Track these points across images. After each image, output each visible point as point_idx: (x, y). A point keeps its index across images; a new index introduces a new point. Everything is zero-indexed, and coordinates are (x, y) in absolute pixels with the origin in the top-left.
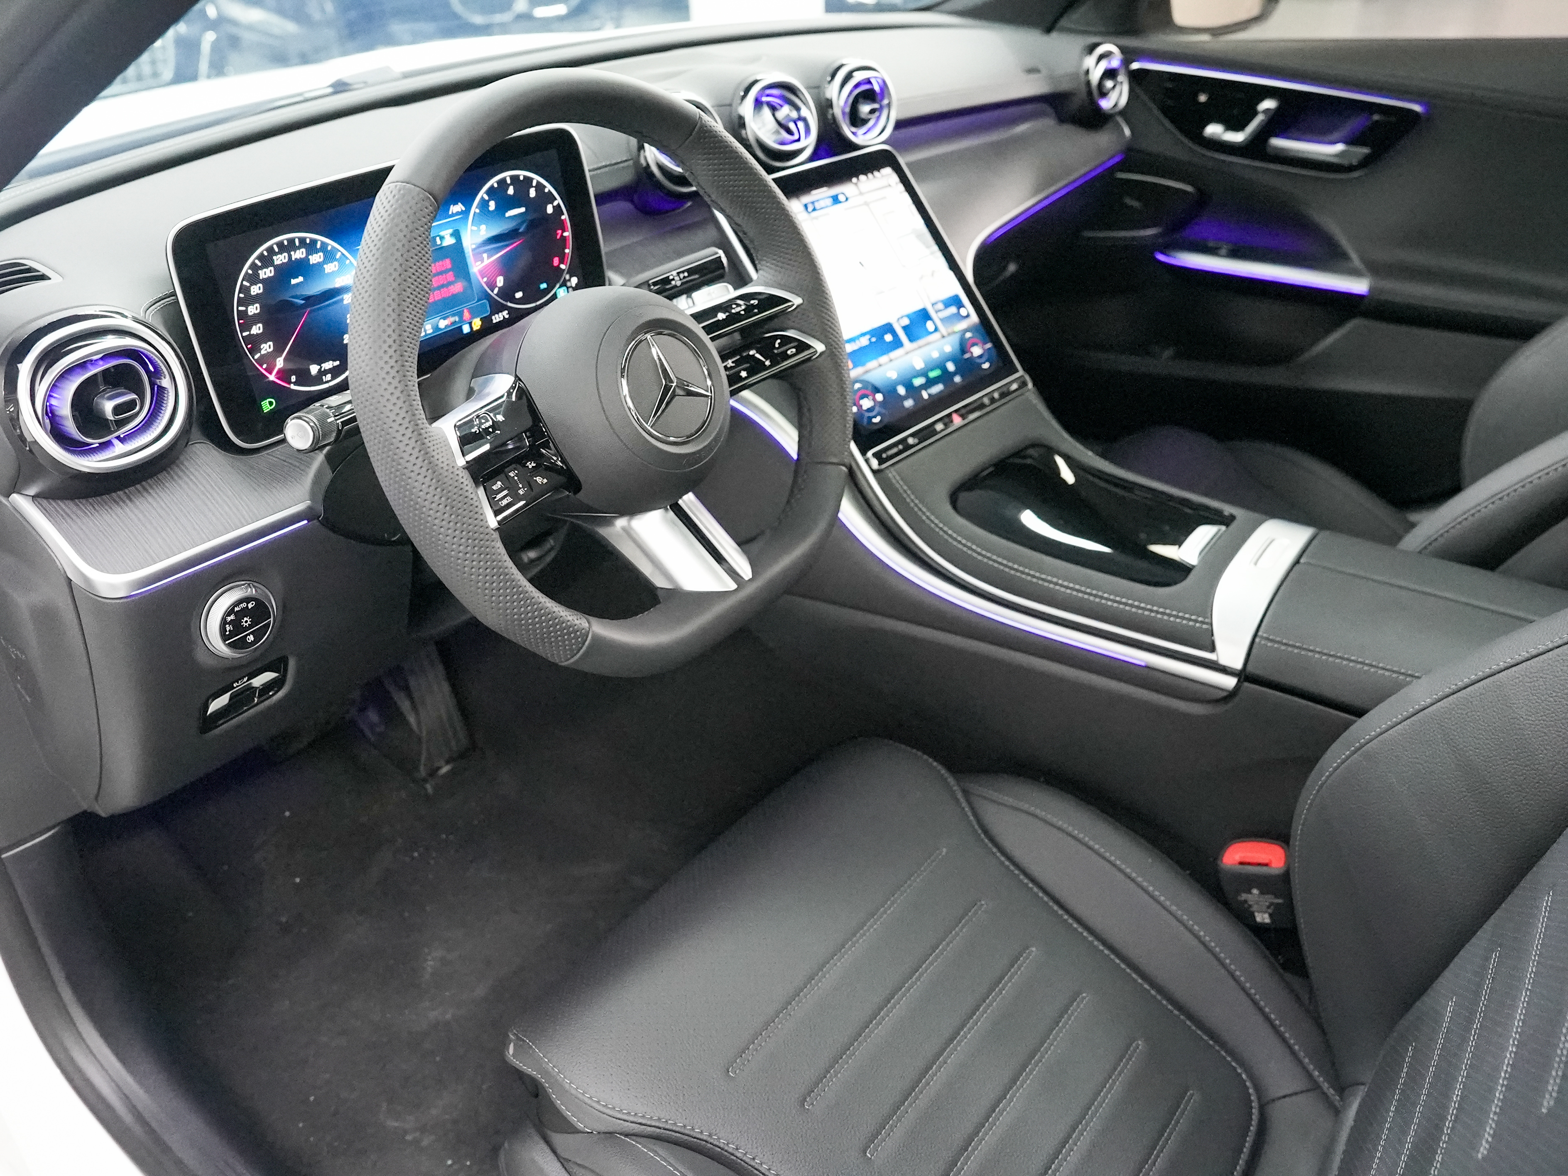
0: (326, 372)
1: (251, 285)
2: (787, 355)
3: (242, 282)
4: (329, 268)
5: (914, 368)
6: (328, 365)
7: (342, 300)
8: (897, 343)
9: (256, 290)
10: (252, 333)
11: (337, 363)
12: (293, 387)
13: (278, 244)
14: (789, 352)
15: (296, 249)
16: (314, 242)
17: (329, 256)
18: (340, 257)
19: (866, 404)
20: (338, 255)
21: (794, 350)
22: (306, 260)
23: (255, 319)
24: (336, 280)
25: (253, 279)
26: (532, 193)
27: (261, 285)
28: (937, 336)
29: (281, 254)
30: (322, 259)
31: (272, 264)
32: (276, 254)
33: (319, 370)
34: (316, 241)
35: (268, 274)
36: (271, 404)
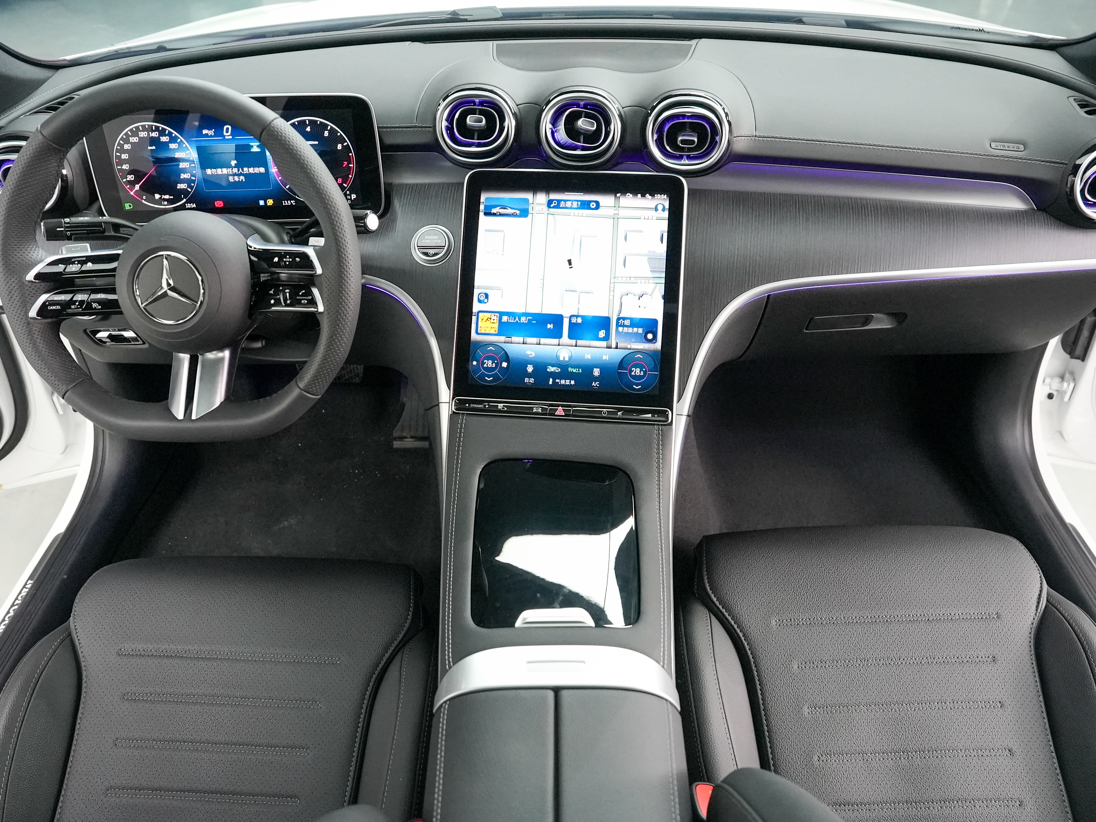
0: (165, 200)
1: (124, 144)
2: (301, 302)
3: (119, 141)
4: (172, 146)
5: (557, 357)
6: (167, 197)
7: (179, 165)
8: (557, 334)
9: (127, 147)
10: (123, 167)
11: (172, 197)
12: (143, 201)
13: (142, 126)
14: (303, 301)
15: (152, 131)
16: (164, 130)
17: (173, 140)
18: (180, 142)
19: (489, 364)
20: (179, 140)
21: (306, 301)
22: (158, 138)
23: (125, 161)
24: (176, 153)
25: (126, 141)
26: (326, 134)
27: (130, 145)
28: (604, 344)
29: (144, 132)
30: (168, 140)
31: (137, 135)
32: (141, 131)
33: (161, 198)
34: (166, 130)
35: (135, 141)
36: (130, 206)
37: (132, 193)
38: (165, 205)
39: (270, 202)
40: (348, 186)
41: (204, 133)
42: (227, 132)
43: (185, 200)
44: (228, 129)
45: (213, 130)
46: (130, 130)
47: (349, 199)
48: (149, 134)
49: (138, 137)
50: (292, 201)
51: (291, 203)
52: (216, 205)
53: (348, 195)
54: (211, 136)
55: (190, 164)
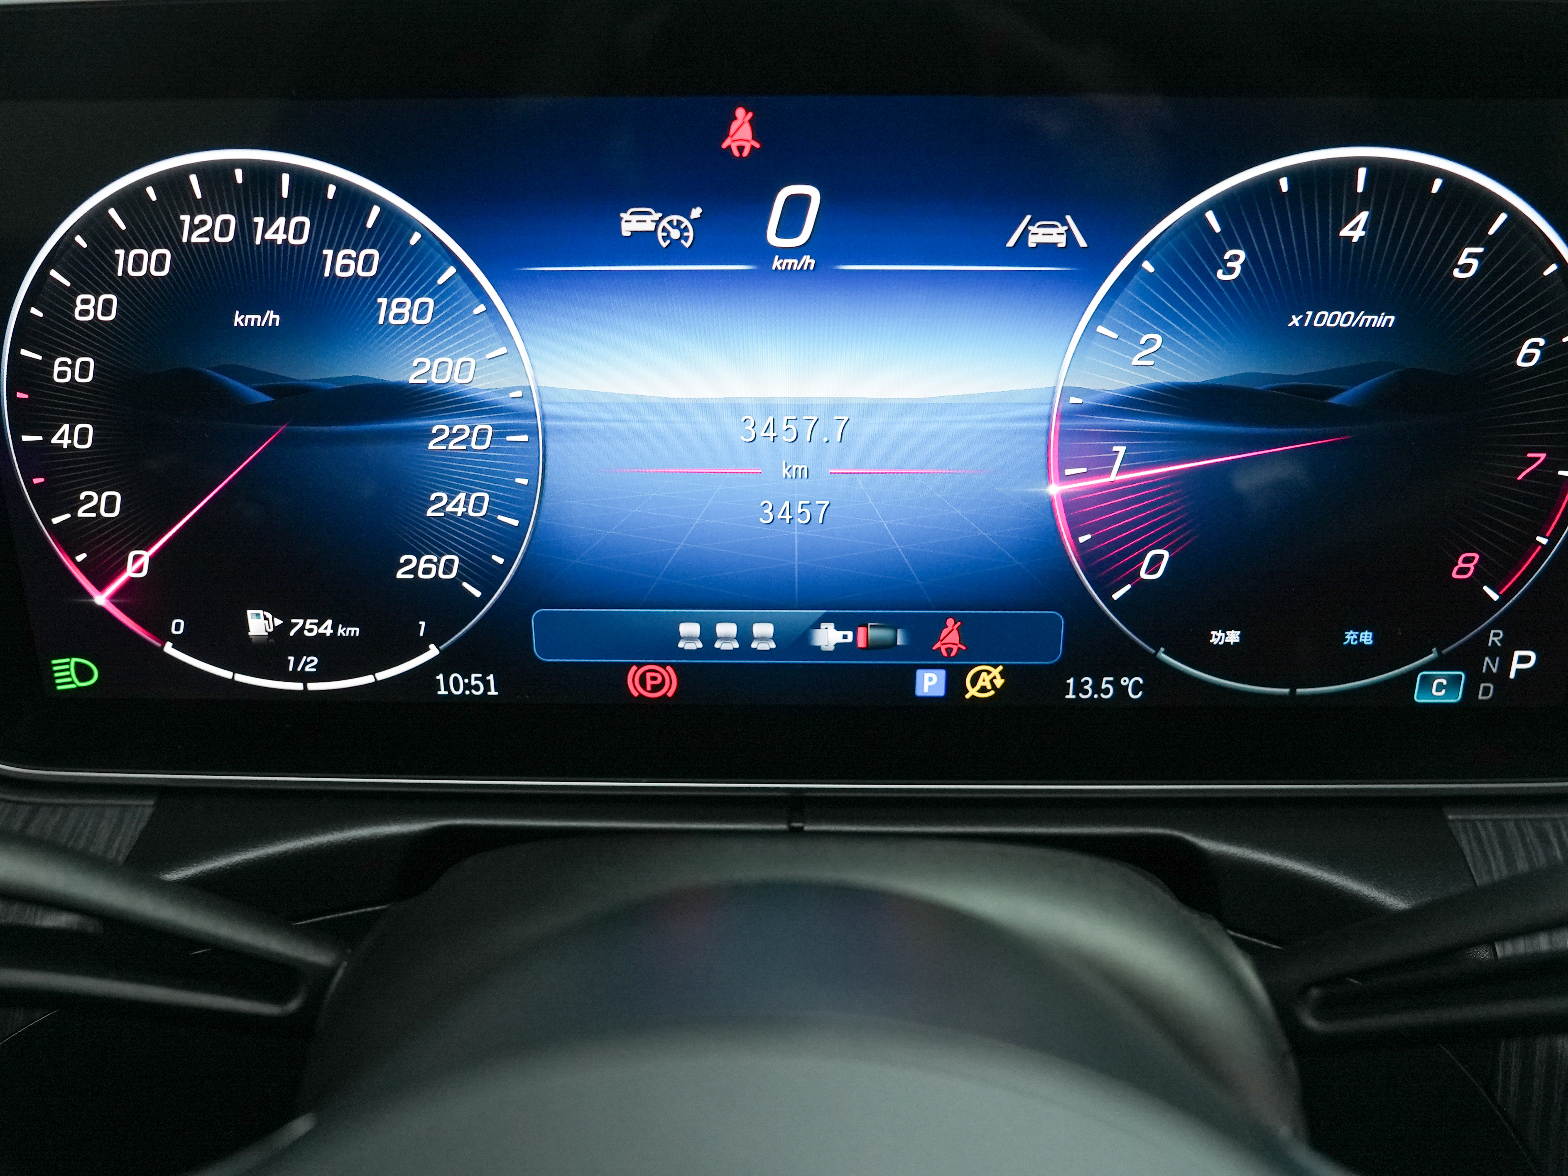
0: (302, 644)
1: (78, 288)
3: (45, 269)
4: (396, 309)
7: (425, 433)
9: (93, 309)
10: (53, 441)
11: (355, 630)
12: (171, 650)
13: (210, 174)
15: (275, 207)
16: (354, 202)
17: (407, 269)
18: (451, 284)
20: (445, 275)
22: (306, 259)
23: (76, 402)
24: (415, 360)
25: (91, 269)
27: (113, 298)
29: (214, 210)
30: (371, 272)
31: (171, 238)
32: (195, 208)
33: (279, 633)
34: (367, 200)
35: (148, 266)
36: (83, 673)
37: (101, 599)
38: (305, 678)
39: (984, 680)
40: (1504, 599)
41: (626, 230)
42: (790, 227)
43: (433, 651)
44: (798, 204)
45: (696, 213)
46: (117, 201)
47: (1489, 676)
48: (246, 229)
49: (174, 243)
50: (1124, 681)
51: (1121, 691)
52: (634, 689)
53: (1493, 652)
54: (675, 253)
55: (500, 433)
